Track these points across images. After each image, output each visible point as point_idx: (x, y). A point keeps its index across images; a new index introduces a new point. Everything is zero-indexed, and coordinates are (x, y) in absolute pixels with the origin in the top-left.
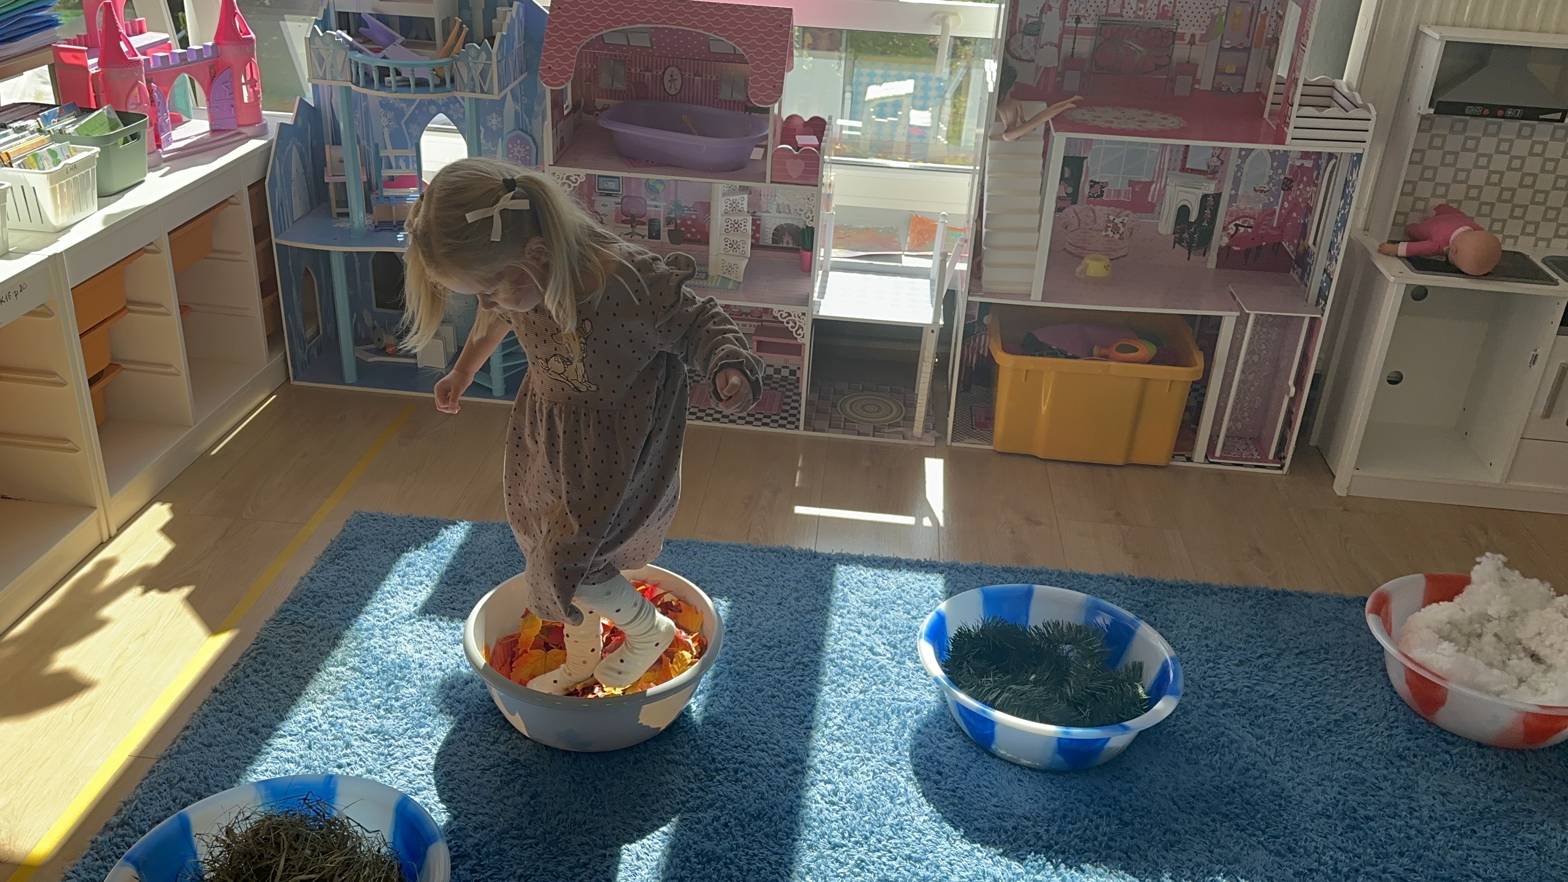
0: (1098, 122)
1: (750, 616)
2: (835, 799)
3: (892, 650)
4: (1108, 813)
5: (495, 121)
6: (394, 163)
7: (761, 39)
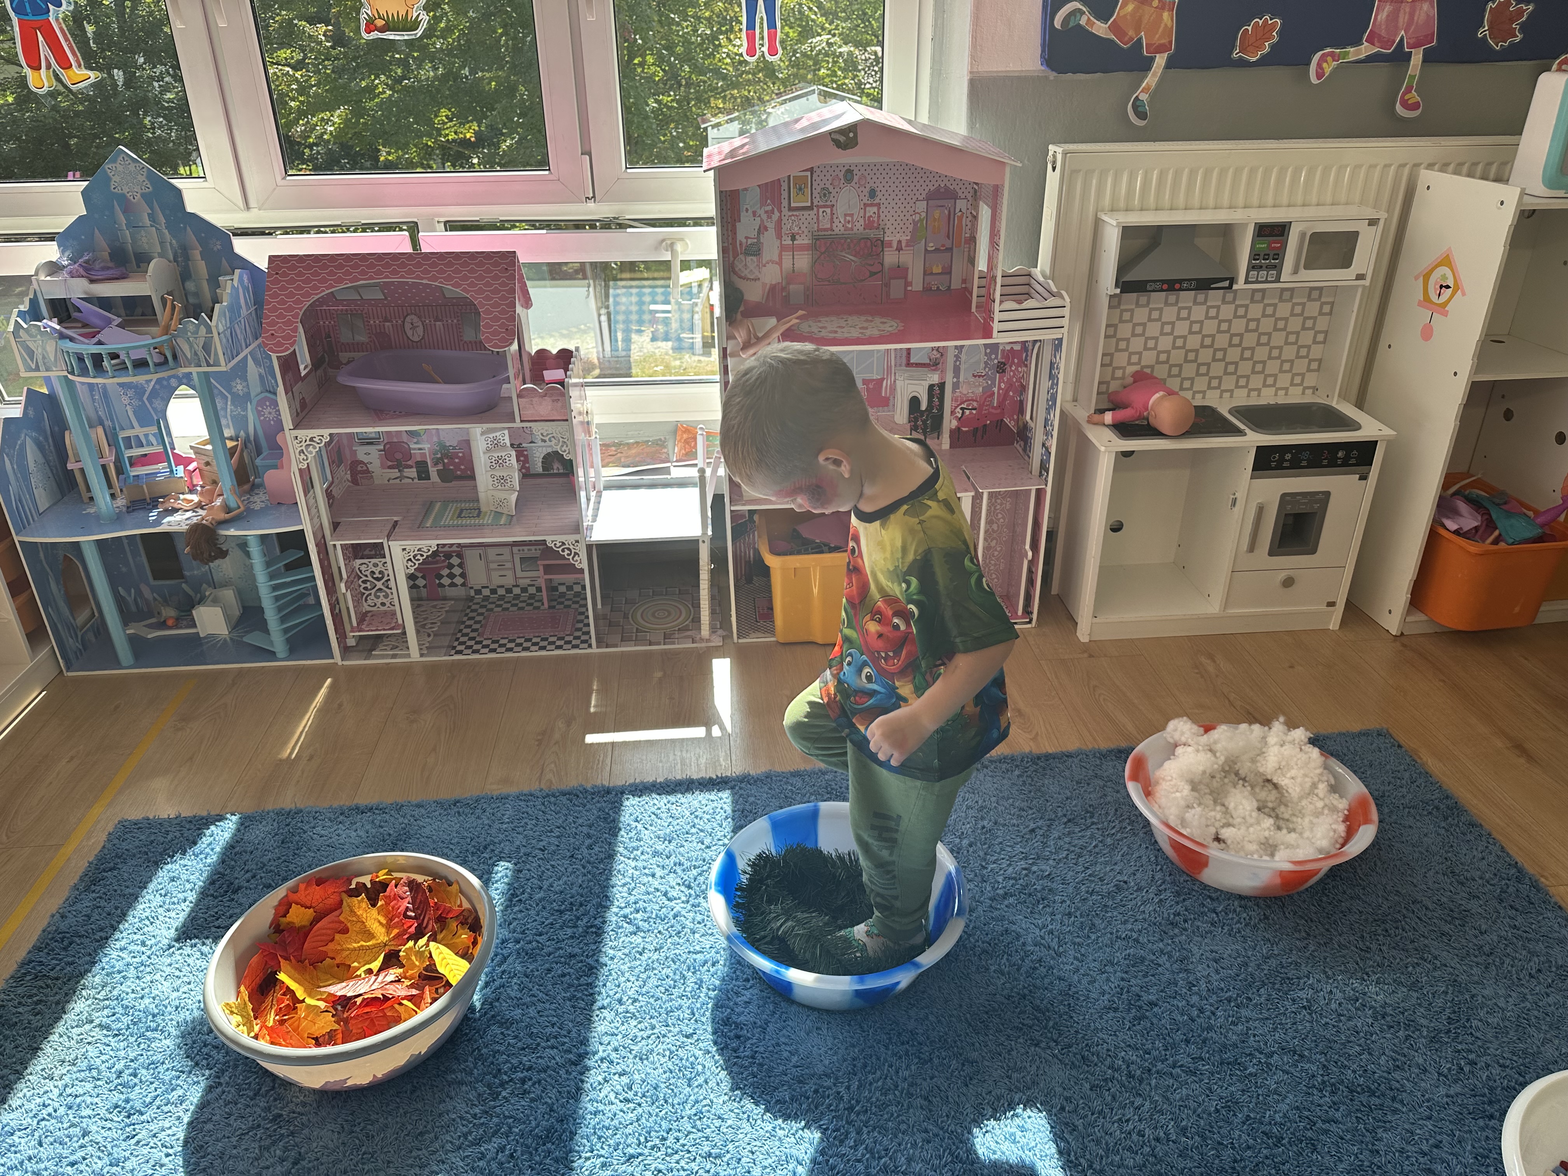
1: (540, 877)
2: (630, 1095)
4: (907, 1051)
5: (239, 387)
6: (144, 442)
7: (488, 284)
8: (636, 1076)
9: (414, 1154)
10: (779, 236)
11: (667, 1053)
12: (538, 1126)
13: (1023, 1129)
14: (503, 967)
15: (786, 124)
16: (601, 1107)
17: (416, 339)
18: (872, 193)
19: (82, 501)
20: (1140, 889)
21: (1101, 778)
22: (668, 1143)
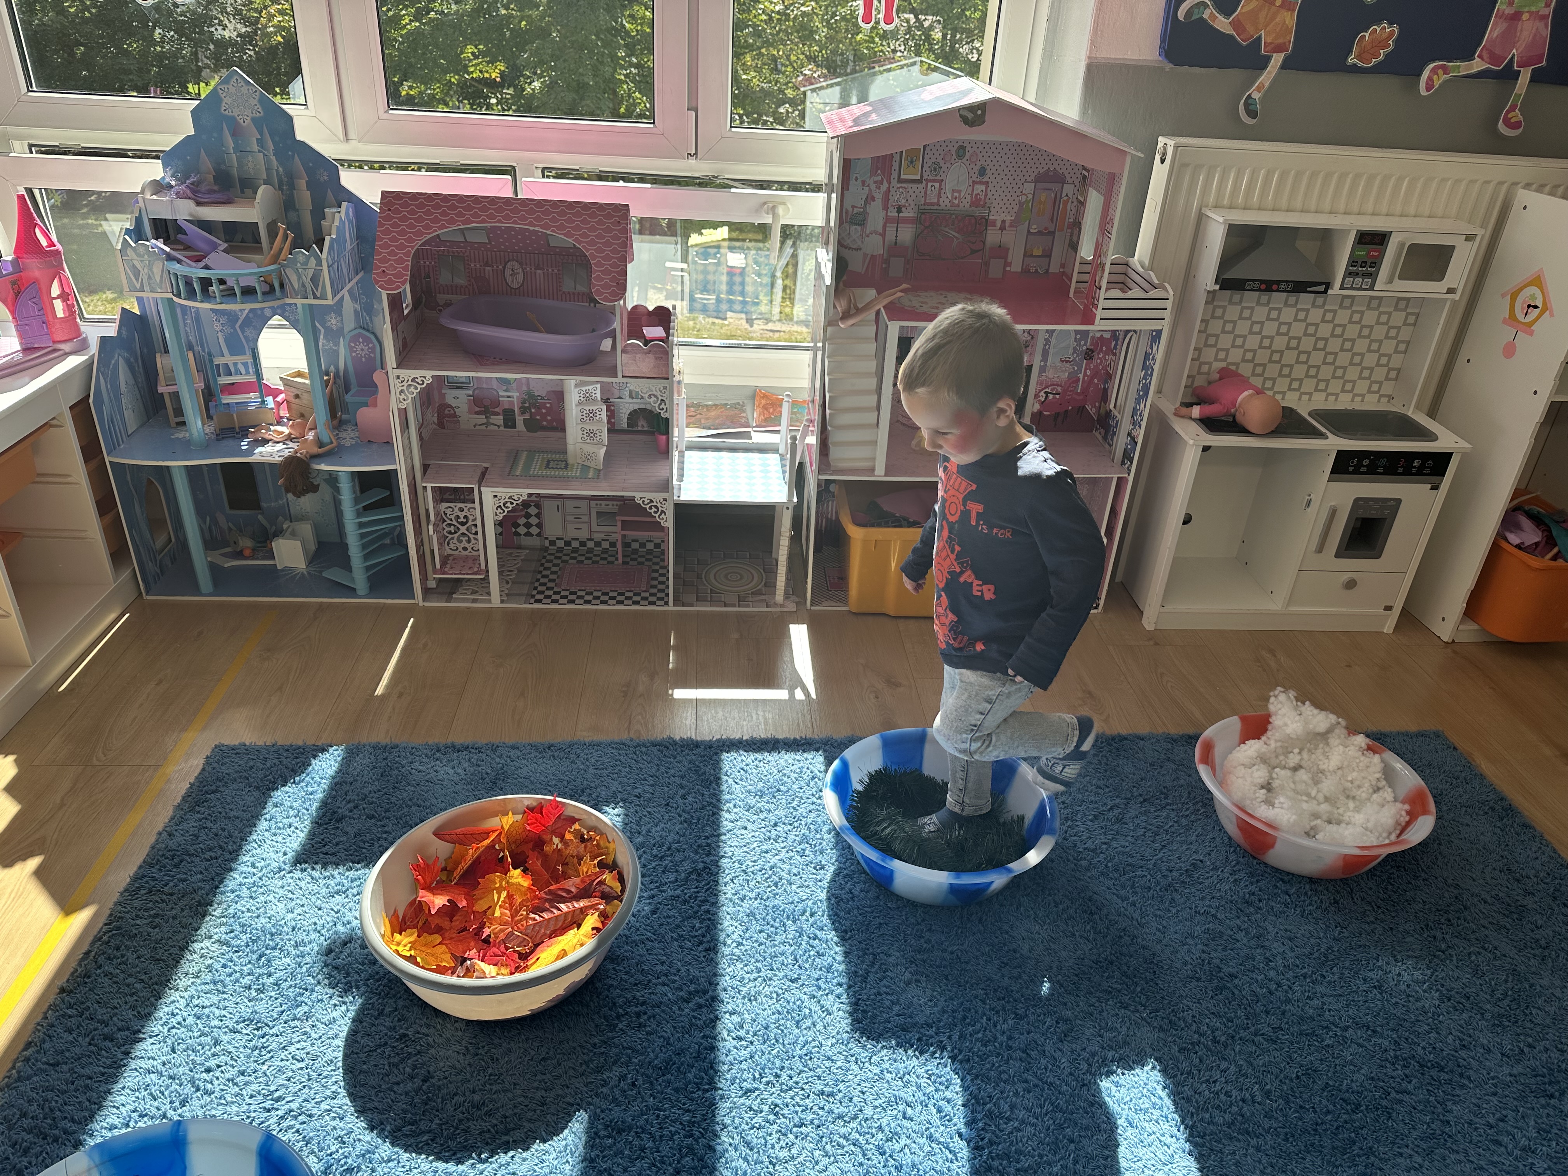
0: (927, 308)
2: (742, 1033)
4: (1004, 1009)
5: (334, 321)
6: (233, 370)
7: (600, 236)
9: (539, 1077)
10: (886, 208)
11: (775, 995)
12: (657, 1057)
17: (515, 286)
18: (982, 171)
19: (169, 426)
20: (1215, 869)
22: (782, 1079)
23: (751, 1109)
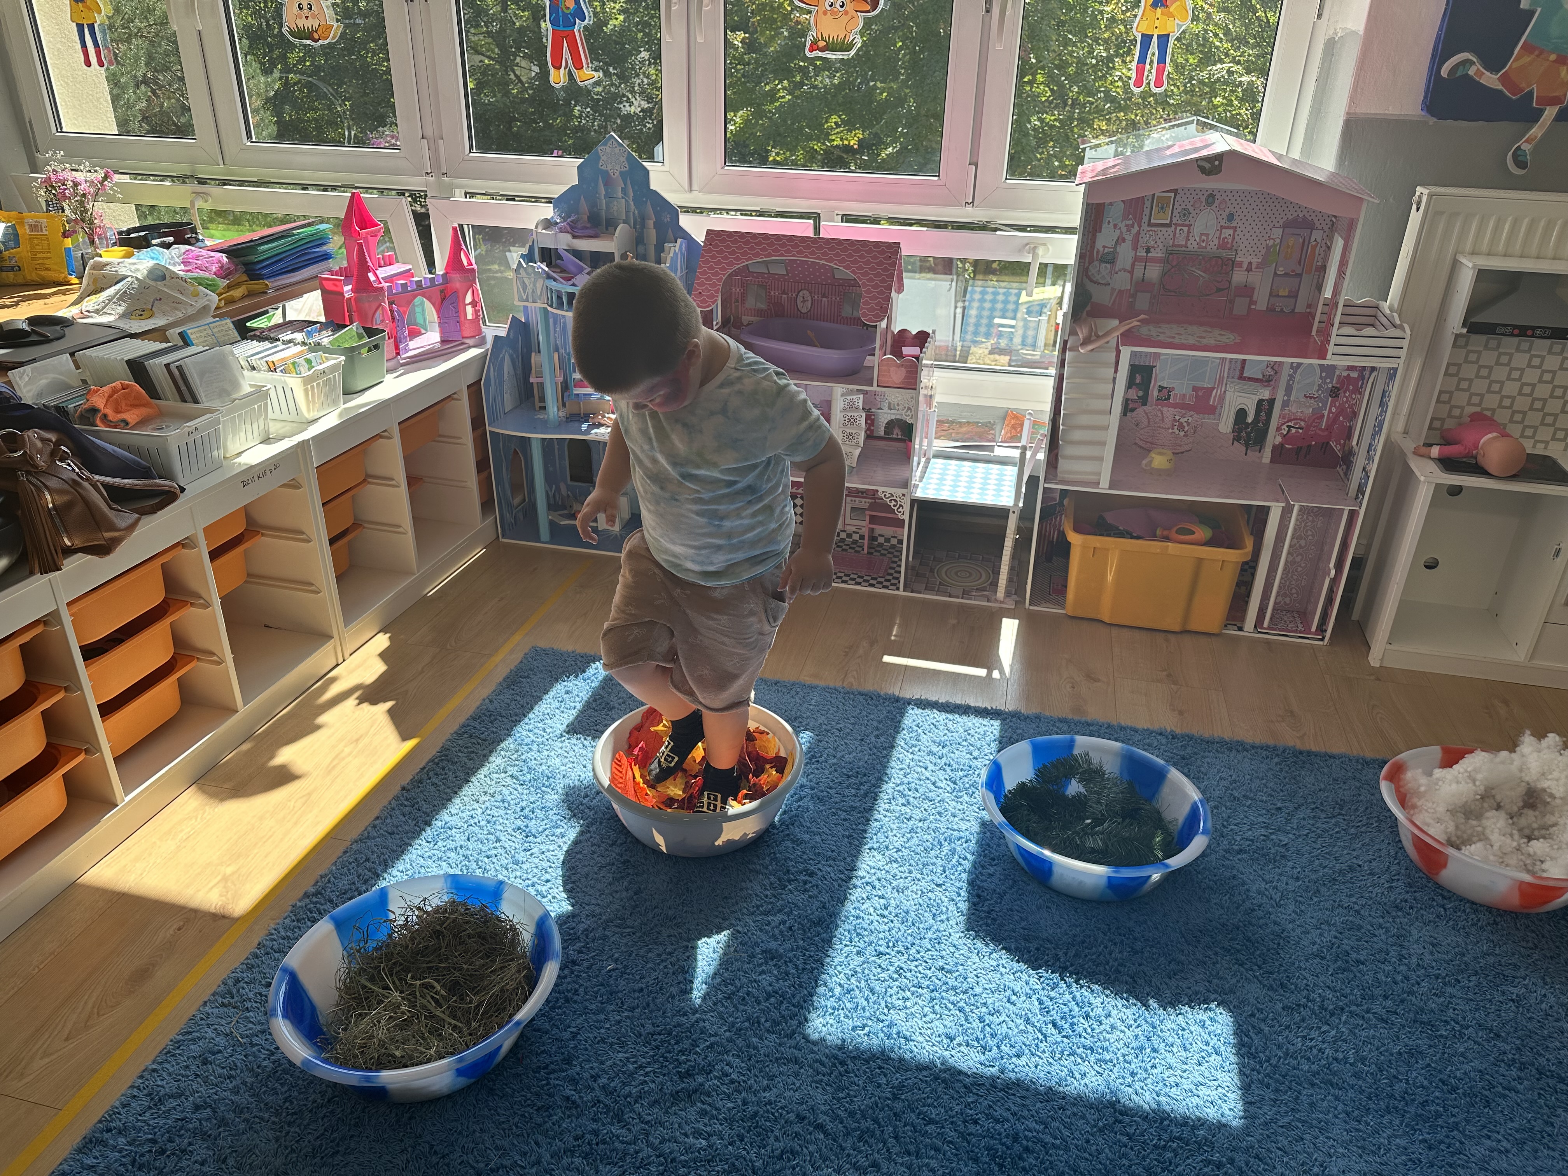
0: (1162, 338)
1: (835, 749)
2: (886, 913)
3: (952, 785)
4: (1122, 942)
7: (873, 269)
8: (892, 901)
10: (1135, 248)
11: (919, 892)
12: (812, 914)
13: (1212, 1020)
14: (801, 803)
15: (1158, 150)
16: (862, 915)
17: (804, 310)
18: (1231, 218)
19: (534, 408)
20: (1372, 874)
21: (1359, 780)
22: (911, 952)
23: (880, 966)
